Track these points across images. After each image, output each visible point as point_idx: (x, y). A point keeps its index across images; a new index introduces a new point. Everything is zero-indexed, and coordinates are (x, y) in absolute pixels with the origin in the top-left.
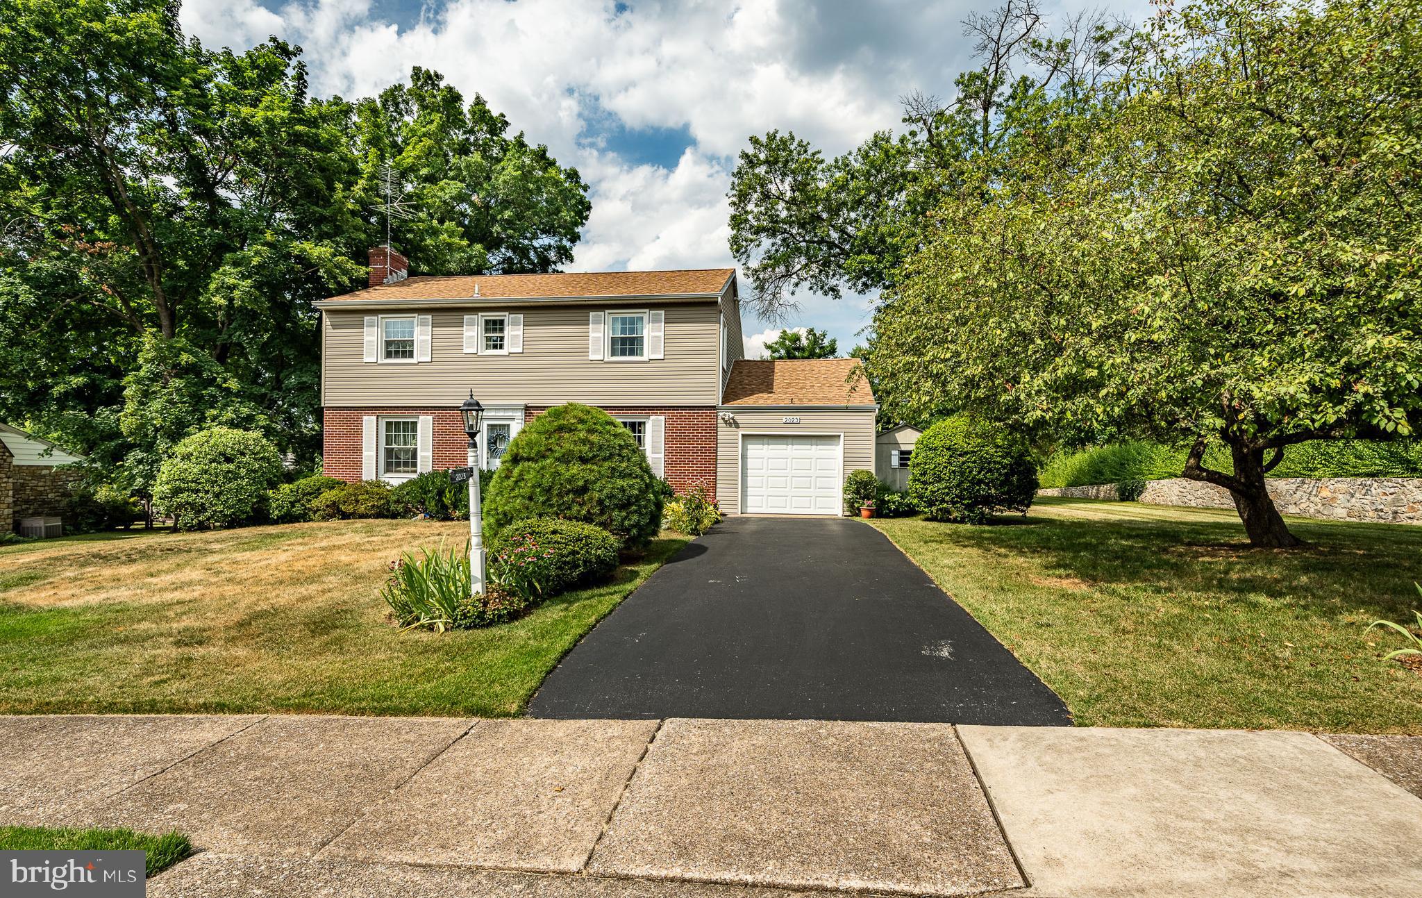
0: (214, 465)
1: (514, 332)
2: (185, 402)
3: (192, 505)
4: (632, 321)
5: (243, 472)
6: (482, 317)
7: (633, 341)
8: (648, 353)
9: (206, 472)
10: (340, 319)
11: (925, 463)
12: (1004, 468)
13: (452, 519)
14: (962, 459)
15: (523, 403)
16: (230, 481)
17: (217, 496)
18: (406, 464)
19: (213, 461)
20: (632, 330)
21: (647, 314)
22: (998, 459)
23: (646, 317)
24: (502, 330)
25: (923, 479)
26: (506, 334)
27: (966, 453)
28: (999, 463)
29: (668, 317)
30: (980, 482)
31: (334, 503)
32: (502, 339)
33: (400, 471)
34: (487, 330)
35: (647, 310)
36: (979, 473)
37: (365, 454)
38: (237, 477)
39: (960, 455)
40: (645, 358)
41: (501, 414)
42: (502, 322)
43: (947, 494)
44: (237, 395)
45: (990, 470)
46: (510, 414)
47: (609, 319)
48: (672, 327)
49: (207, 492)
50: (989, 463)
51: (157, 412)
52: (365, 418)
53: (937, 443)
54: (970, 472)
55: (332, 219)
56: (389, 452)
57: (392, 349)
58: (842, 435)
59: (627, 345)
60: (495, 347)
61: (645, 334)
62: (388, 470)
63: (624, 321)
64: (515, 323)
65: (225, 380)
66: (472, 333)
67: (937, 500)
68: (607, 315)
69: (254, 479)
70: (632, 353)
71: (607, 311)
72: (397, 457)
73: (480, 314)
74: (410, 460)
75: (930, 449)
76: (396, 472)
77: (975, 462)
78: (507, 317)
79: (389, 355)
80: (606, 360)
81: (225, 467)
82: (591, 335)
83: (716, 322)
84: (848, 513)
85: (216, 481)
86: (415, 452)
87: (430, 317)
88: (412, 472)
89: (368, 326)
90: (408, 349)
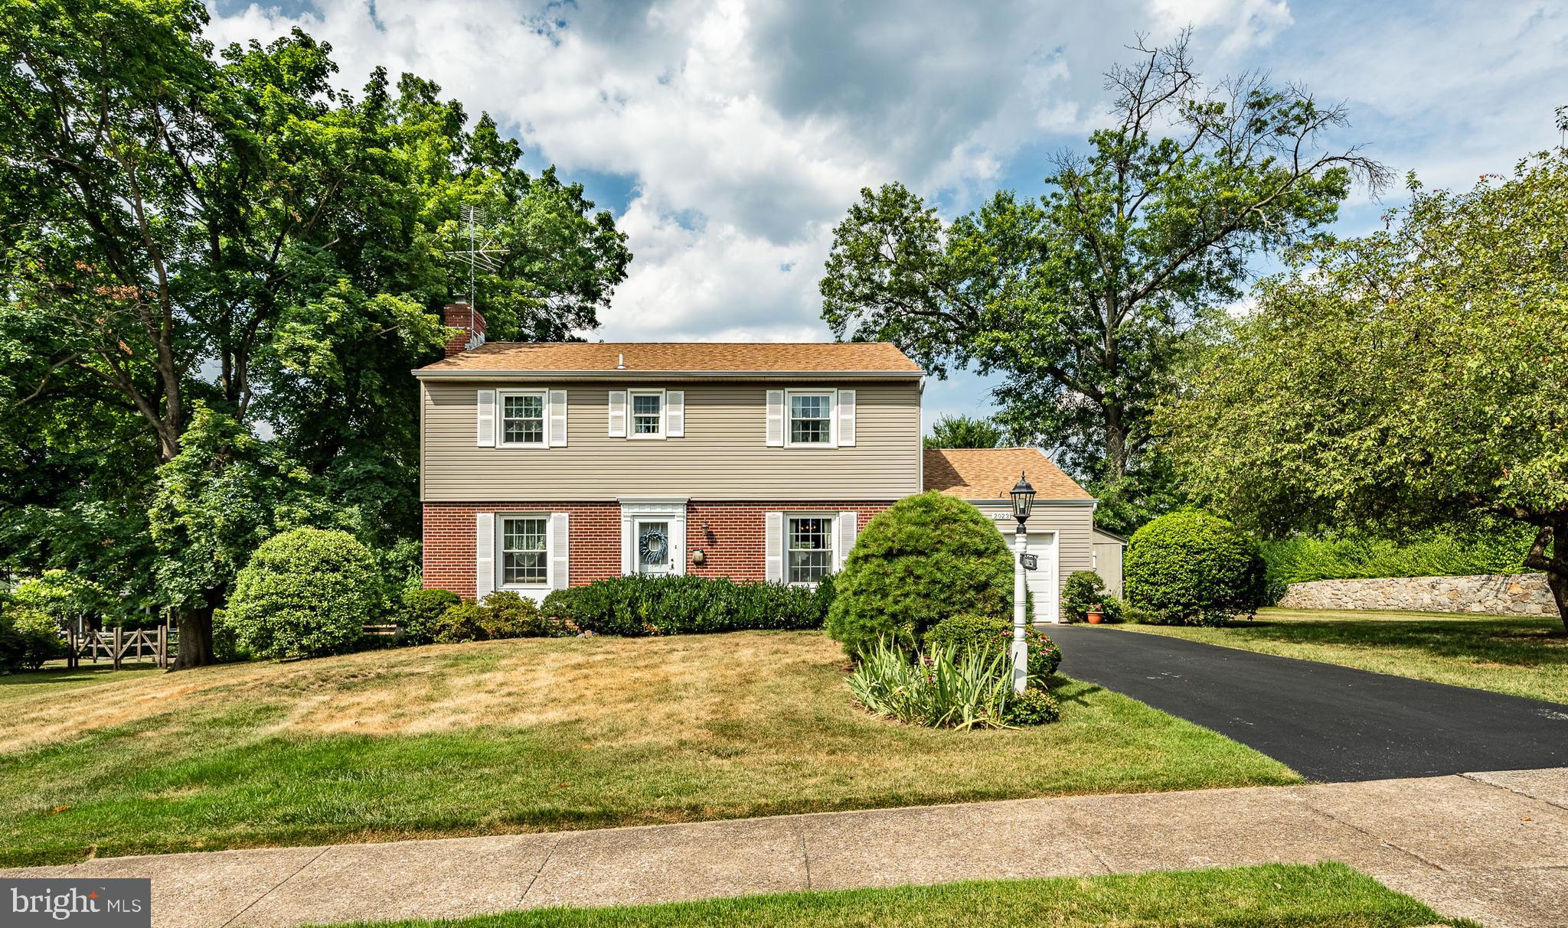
0: (319, 574)
1: (672, 414)
2: (247, 496)
3: (295, 626)
4: (816, 400)
5: (351, 583)
6: (630, 394)
7: (816, 424)
8: (836, 437)
9: (310, 583)
10: (444, 393)
11: (1156, 563)
12: (1243, 565)
13: (647, 635)
14: (1200, 557)
15: (687, 497)
16: (339, 593)
17: (326, 613)
18: (531, 573)
19: (316, 569)
20: (817, 412)
21: (833, 394)
22: (1237, 556)
23: (833, 398)
24: (656, 409)
25: (1152, 579)
26: (662, 414)
27: (1204, 550)
28: (1239, 561)
29: (860, 397)
30: (1220, 581)
31: (468, 620)
32: (656, 420)
33: (523, 581)
34: (637, 409)
35: (835, 390)
36: (1220, 571)
37: (480, 560)
38: (346, 590)
39: (1197, 553)
40: (833, 444)
41: (658, 510)
42: (656, 400)
43: (1184, 595)
44: (305, 487)
45: (1230, 569)
46: (669, 510)
47: (789, 398)
48: (866, 409)
49: (312, 609)
50: (1229, 561)
51: (215, 508)
52: (479, 516)
53: (1168, 540)
54: (1210, 571)
55: (406, 268)
56: (509, 558)
57: (514, 431)
58: (1057, 532)
59: (810, 429)
60: (648, 429)
61: (832, 417)
62: (506, 581)
63: (805, 400)
64: (674, 402)
65: (290, 469)
66: (619, 413)
67: (1170, 603)
68: (788, 394)
69: (363, 592)
70: (816, 438)
71: (787, 390)
72: (518, 565)
73: (629, 390)
74: (537, 569)
75: (1160, 547)
76: (518, 581)
77: (1213, 560)
78: (663, 394)
79: (509, 438)
80: (786, 446)
81: (331, 577)
82: (769, 417)
83: (915, 404)
84: (1065, 620)
85: (323, 595)
86: (542, 558)
87: (565, 392)
88: (540, 581)
89: (482, 402)
90: (533, 431)
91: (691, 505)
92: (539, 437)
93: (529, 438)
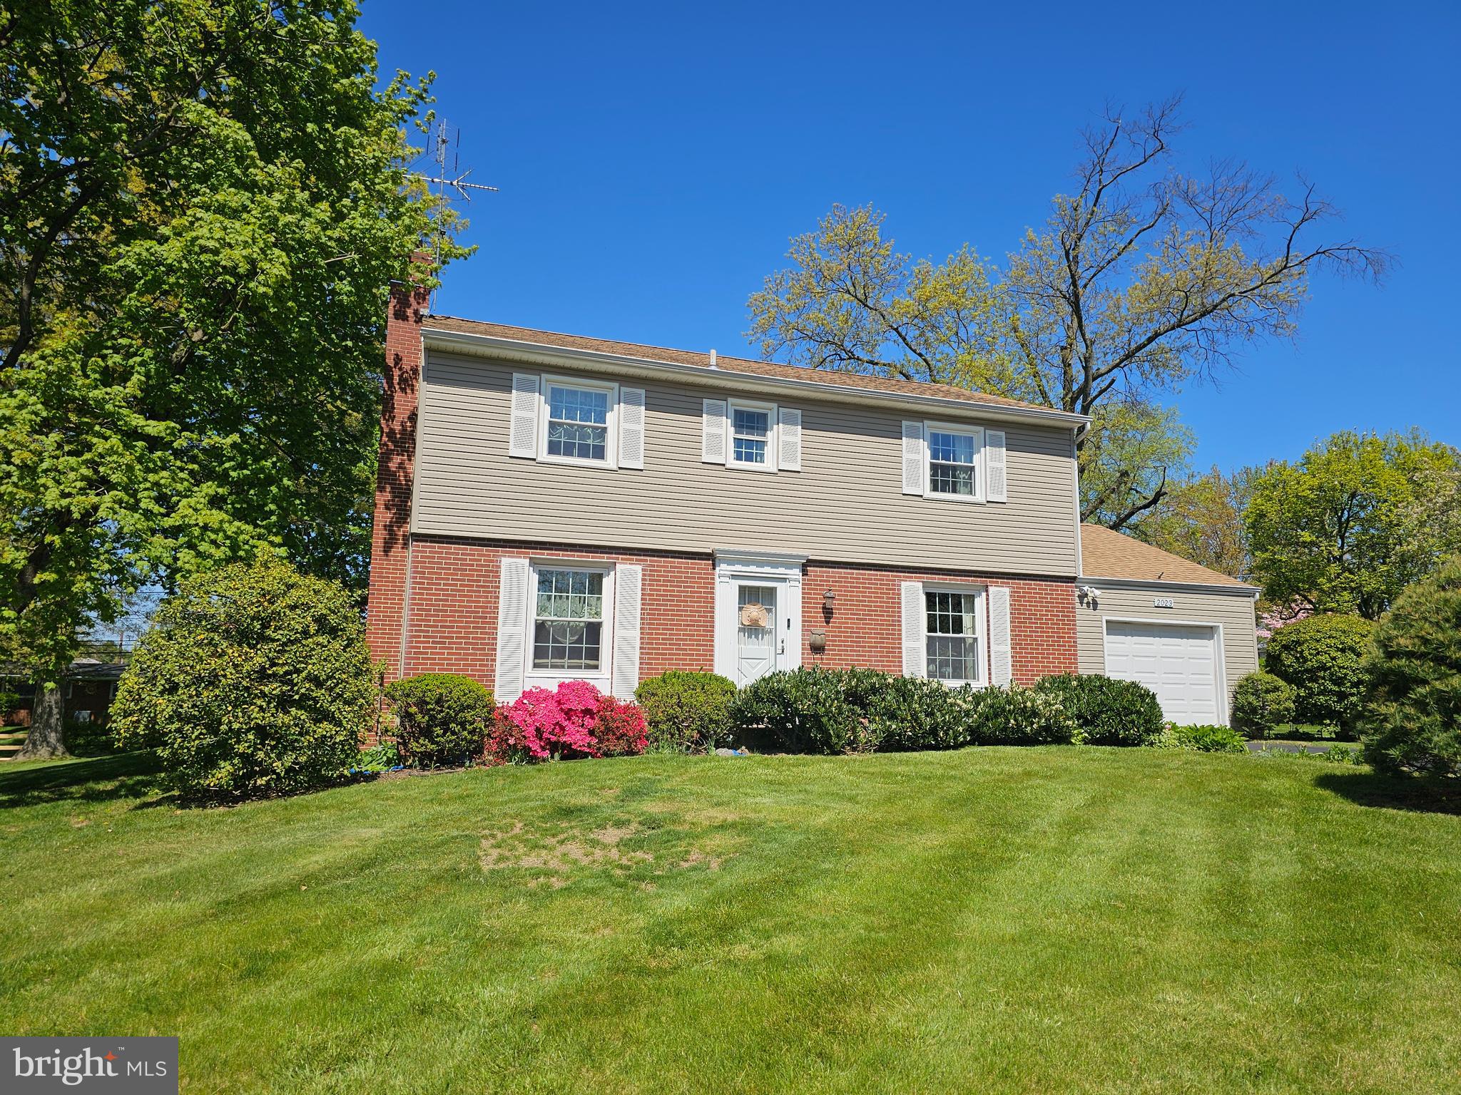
1: (787, 436)
6: (731, 407)
7: (958, 471)
8: (981, 489)
15: (803, 554)
18: (576, 654)
20: (958, 456)
21: (979, 435)
23: (978, 439)
24: (763, 431)
26: (771, 437)
29: (1011, 442)
32: (761, 445)
33: (562, 666)
34: (738, 429)
35: (983, 430)
37: (503, 630)
40: (979, 497)
41: (764, 570)
42: (763, 417)
46: (779, 571)
47: (928, 434)
48: (1019, 457)
52: (505, 561)
56: (542, 631)
57: (563, 439)
58: (1221, 626)
59: (951, 477)
60: (749, 457)
61: (978, 463)
62: (535, 666)
64: (789, 421)
66: (716, 430)
68: (926, 429)
70: (956, 489)
71: (926, 422)
72: (556, 640)
73: (730, 401)
74: (586, 648)
76: (553, 666)
78: (774, 412)
79: (553, 448)
80: (926, 496)
82: (904, 455)
83: (1069, 457)
86: (594, 631)
87: (642, 392)
88: (588, 667)
89: (517, 390)
90: (590, 442)
91: (807, 565)
92: (599, 453)
93: (584, 452)
